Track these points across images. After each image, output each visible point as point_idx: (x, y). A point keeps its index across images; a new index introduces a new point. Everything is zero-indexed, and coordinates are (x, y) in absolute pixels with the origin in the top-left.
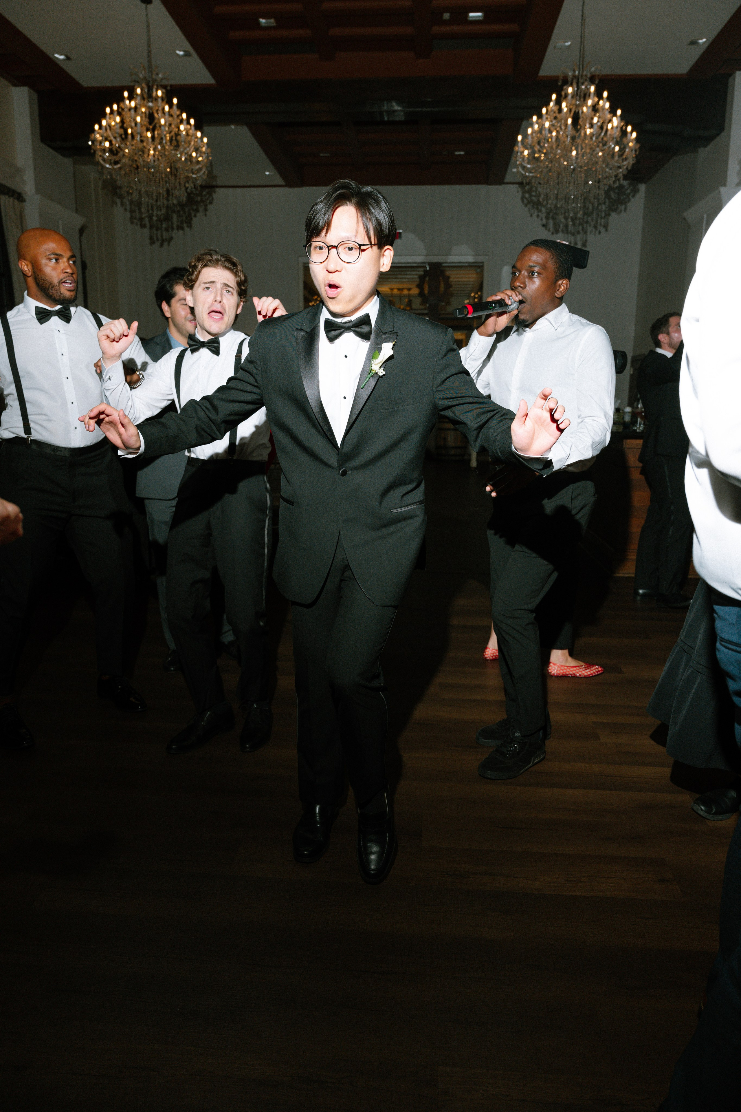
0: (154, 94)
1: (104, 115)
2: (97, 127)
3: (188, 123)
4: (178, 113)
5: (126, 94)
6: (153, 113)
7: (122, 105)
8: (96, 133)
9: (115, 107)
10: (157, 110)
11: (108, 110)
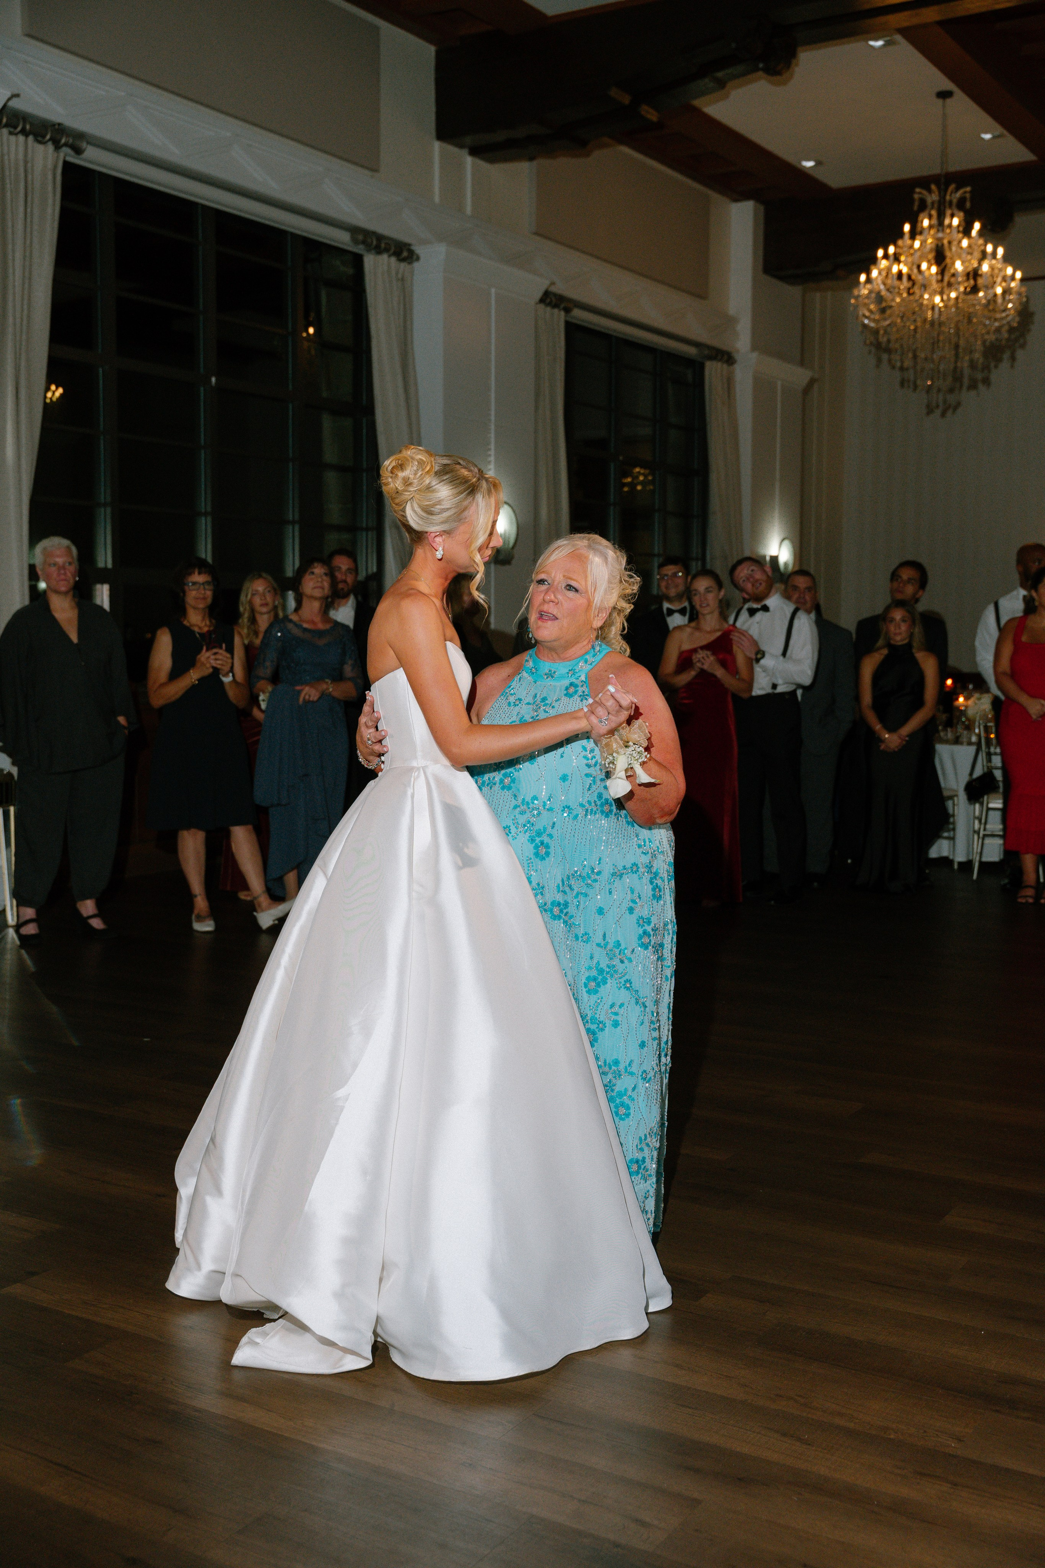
0: (947, 222)
1: (874, 260)
2: (863, 277)
3: (994, 254)
4: (981, 241)
5: (907, 227)
6: (943, 245)
7: (900, 242)
8: (862, 286)
9: (891, 249)
10: (950, 243)
11: (880, 253)
